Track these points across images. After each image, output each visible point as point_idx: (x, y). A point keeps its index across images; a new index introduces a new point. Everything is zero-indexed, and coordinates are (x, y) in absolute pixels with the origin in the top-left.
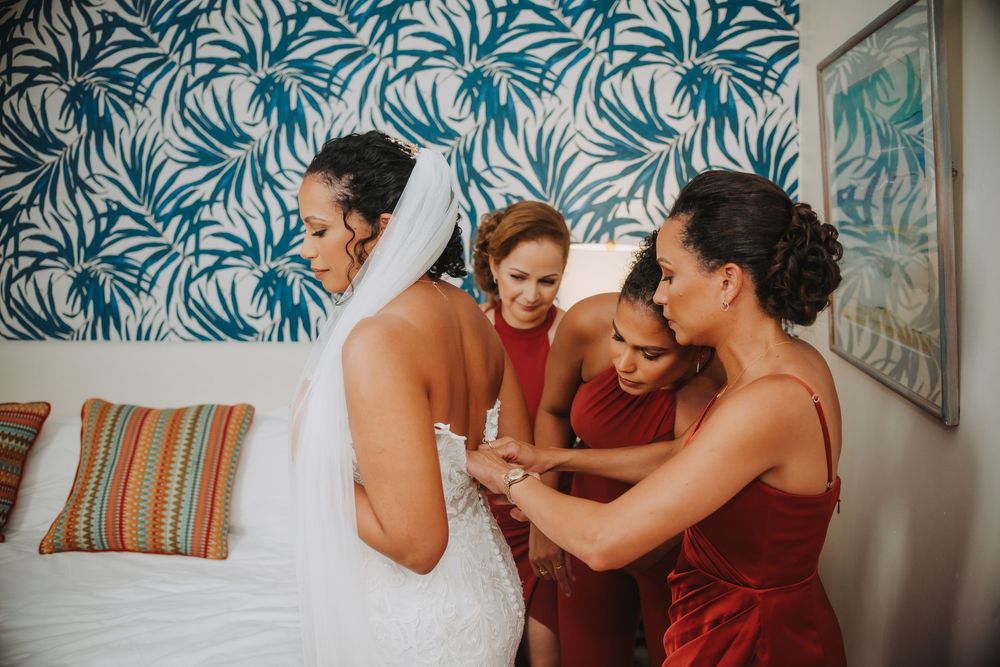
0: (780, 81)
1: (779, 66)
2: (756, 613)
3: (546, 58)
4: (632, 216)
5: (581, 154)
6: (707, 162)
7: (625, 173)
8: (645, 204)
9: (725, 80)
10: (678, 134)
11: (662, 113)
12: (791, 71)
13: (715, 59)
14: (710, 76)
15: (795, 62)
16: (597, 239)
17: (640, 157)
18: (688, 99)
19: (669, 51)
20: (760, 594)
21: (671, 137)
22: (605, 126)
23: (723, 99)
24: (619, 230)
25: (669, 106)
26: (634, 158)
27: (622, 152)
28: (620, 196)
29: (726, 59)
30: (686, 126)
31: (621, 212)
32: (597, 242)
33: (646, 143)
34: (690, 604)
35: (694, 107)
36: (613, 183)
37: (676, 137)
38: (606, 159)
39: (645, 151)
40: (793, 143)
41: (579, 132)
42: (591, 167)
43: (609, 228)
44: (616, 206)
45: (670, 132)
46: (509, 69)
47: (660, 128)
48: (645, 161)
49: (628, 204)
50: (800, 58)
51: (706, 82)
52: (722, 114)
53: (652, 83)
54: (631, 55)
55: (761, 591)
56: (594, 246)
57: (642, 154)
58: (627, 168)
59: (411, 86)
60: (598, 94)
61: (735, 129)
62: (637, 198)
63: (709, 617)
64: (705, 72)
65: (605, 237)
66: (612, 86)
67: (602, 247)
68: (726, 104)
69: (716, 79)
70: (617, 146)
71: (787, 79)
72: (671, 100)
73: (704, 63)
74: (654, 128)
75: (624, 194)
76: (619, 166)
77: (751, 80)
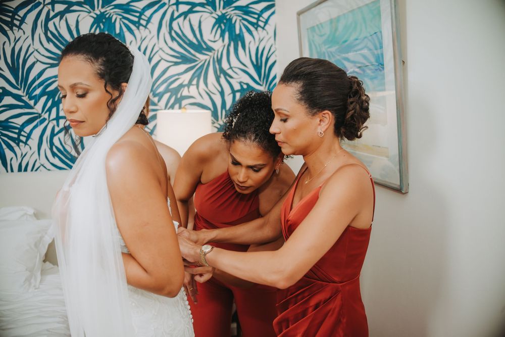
0: (266, 23)
1: (266, 15)
2: (339, 297)
3: (142, 7)
4: (191, 94)
5: (162, 61)
6: (230, 64)
7: (186, 71)
8: (198, 88)
9: (238, 22)
10: (214, 50)
11: (205, 39)
12: (272, 18)
13: (233, 10)
14: (230, 19)
15: (273, 13)
16: (172, 107)
17: (194, 62)
18: (219, 31)
19: (209, 6)
20: (341, 286)
21: (211, 51)
22: (175, 46)
23: (238, 32)
24: (184, 102)
25: (209, 34)
26: (192, 63)
27: (185, 60)
28: (184, 84)
29: (239, 10)
30: (218, 46)
31: (185, 92)
32: (173, 108)
33: (198, 55)
34: (299, 297)
35: (222, 35)
36: (180, 77)
37: (213, 52)
38: (176, 64)
39: (197, 59)
40: (273, 55)
41: (161, 49)
42: (168, 68)
43: (179, 101)
44: (182, 89)
45: (210, 49)
46: (120, 13)
47: (204, 47)
48: (198, 64)
49: (189, 88)
50: (276, 12)
51: (228, 23)
52: (237, 40)
53: (200, 22)
54: (189, 7)
55: (341, 284)
56: (171, 111)
57: (195, 61)
58: (188, 68)
59: (63, 22)
60: (171, 28)
61: (244, 47)
62: (193, 85)
63: (313, 302)
64: (228, 17)
65: (177, 106)
66: (178, 24)
67: (176, 111)
68: (239, 34)
69: (233, 21)
70: (182, 56)
71: (270, 22)
72: (210, 31)
73: (227, 12)
74: (201, 47)
75: (186, 82)
76: (183, 67)
77: (251, 22)
